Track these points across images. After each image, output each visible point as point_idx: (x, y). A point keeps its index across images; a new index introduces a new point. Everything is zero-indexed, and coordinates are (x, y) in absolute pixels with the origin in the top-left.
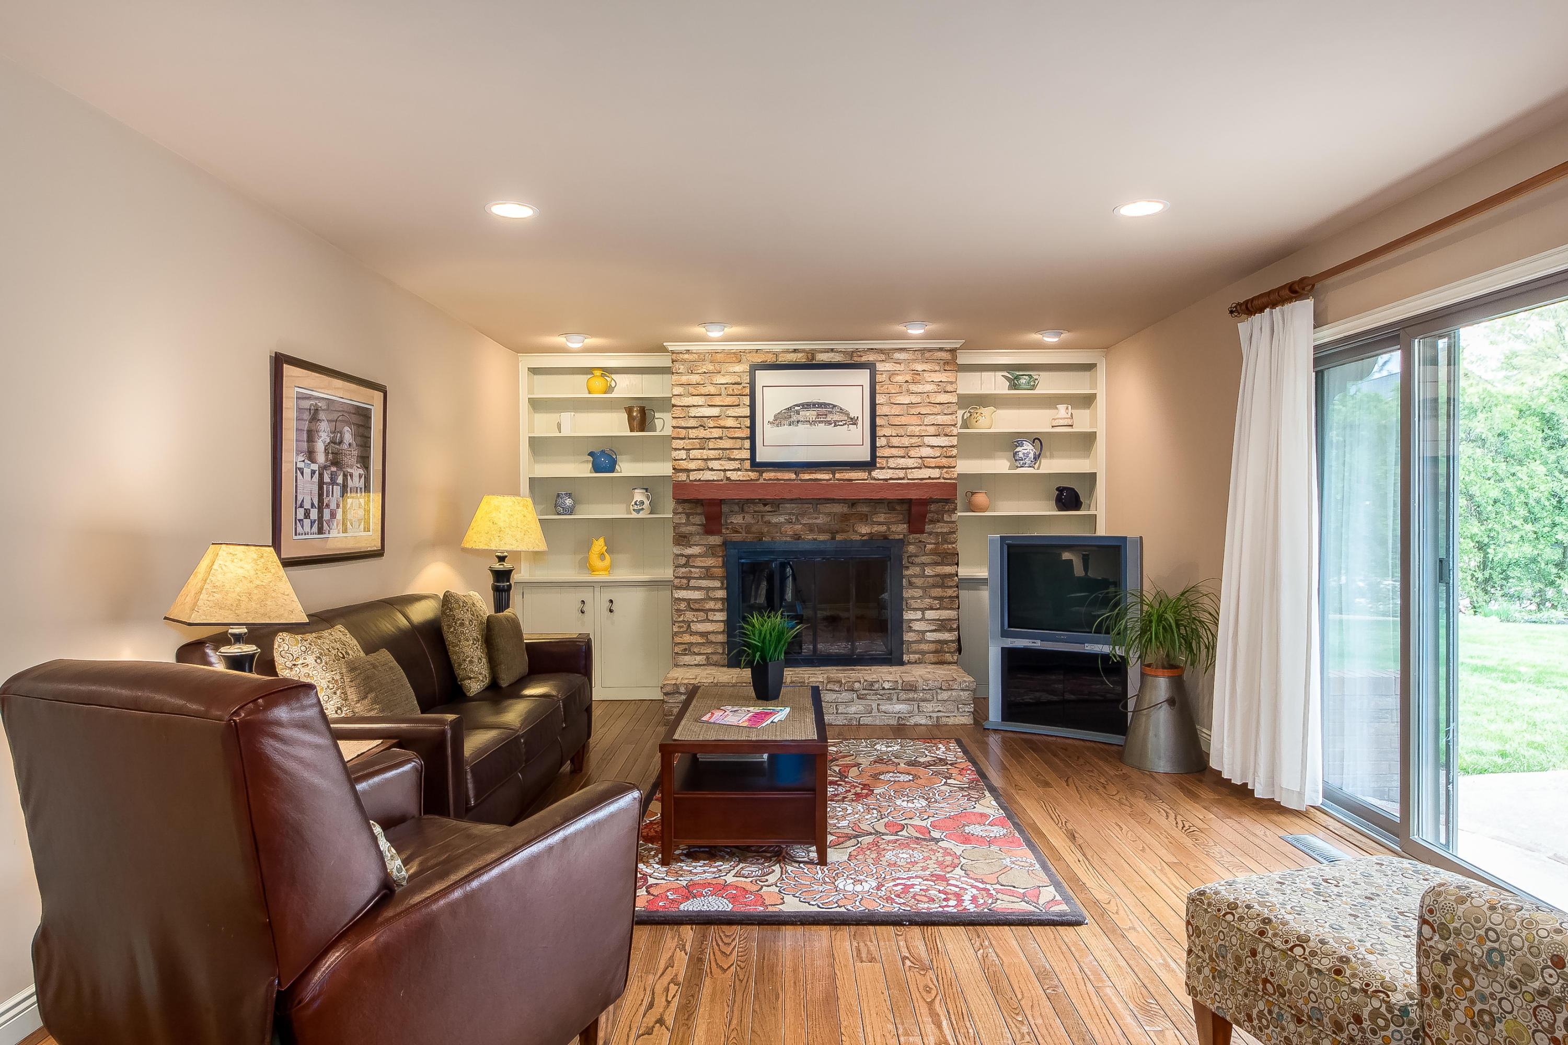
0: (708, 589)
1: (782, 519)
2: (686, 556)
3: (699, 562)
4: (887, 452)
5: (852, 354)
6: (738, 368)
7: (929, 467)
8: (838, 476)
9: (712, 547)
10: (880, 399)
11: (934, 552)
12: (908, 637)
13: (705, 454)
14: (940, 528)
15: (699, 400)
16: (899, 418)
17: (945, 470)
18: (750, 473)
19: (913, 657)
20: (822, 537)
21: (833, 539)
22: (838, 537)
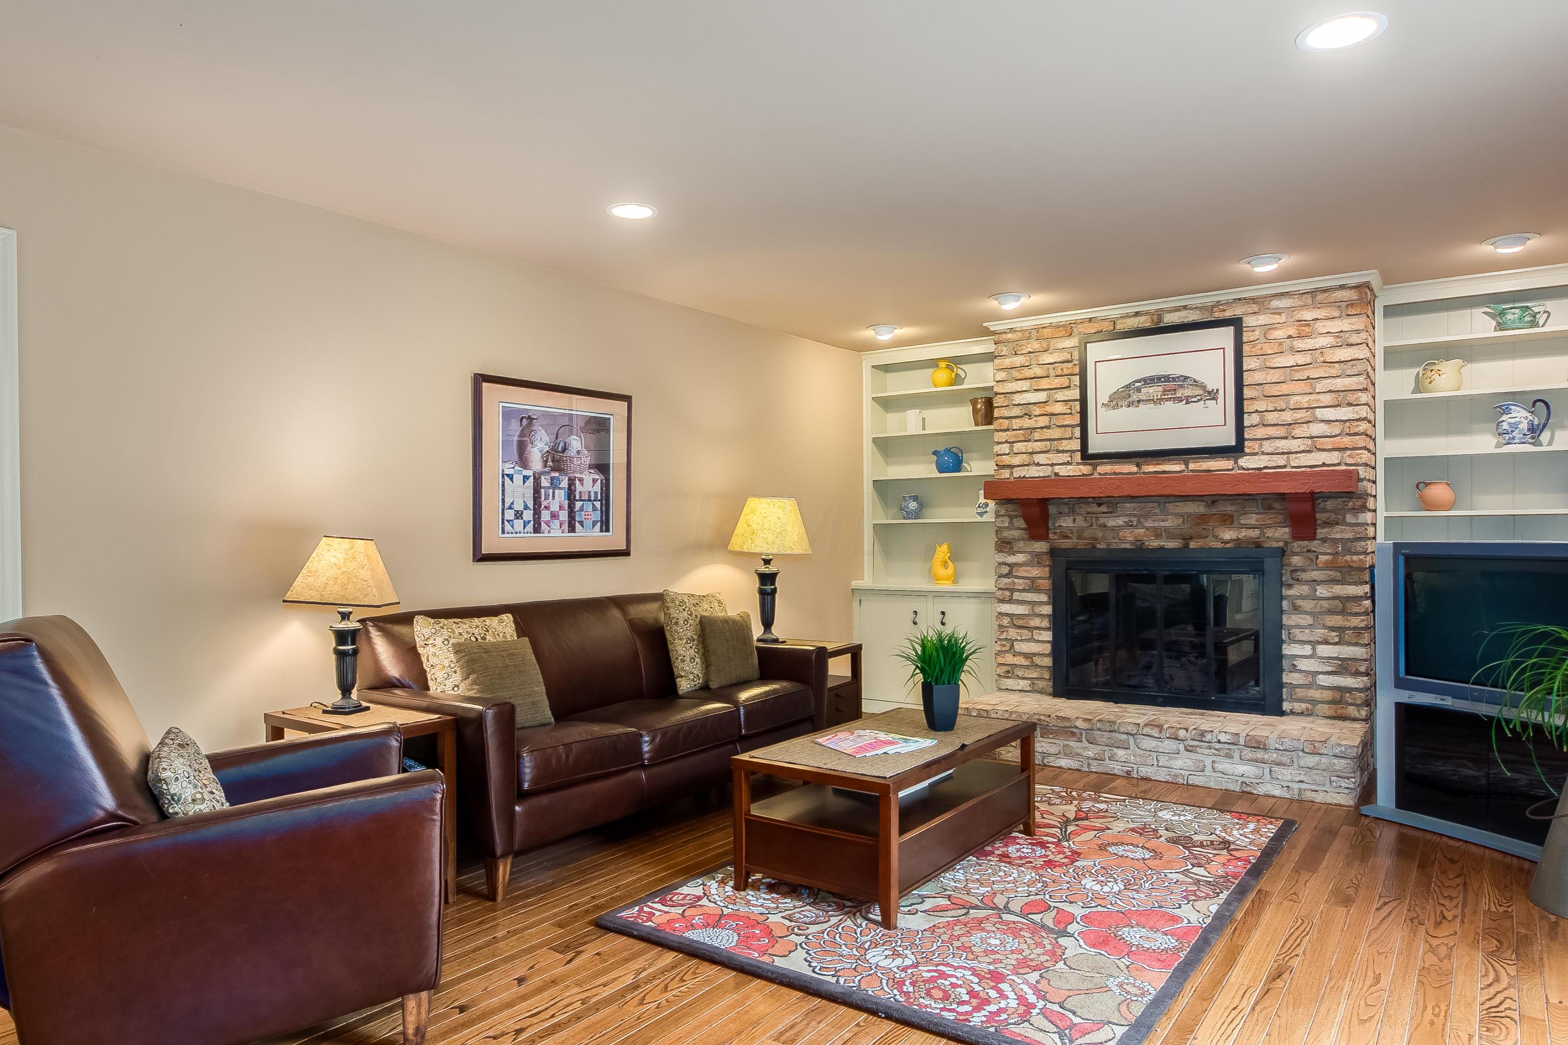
0: (1033, 603)
1: (1120, 521)
2: (1009, 565)
3: (1022, 572)
4: (1260, 432)
5: (1212, 309)
6: (1067, 343)
7: (1324, 450)
8: (1192, 466)
9: (1038, 555)
10: (1248, 364)
11: (1329, 566)
12: (1291, 678)
13: (1031, 446)
14: (1339, 533)
15: (1024, 385)
16: (1278, 387)
17: (1348, 453)
18: (1083, 467)
19: (1299, 707)
20: (1171, 544)
21: (1186, 546)
22: (1193, 545)
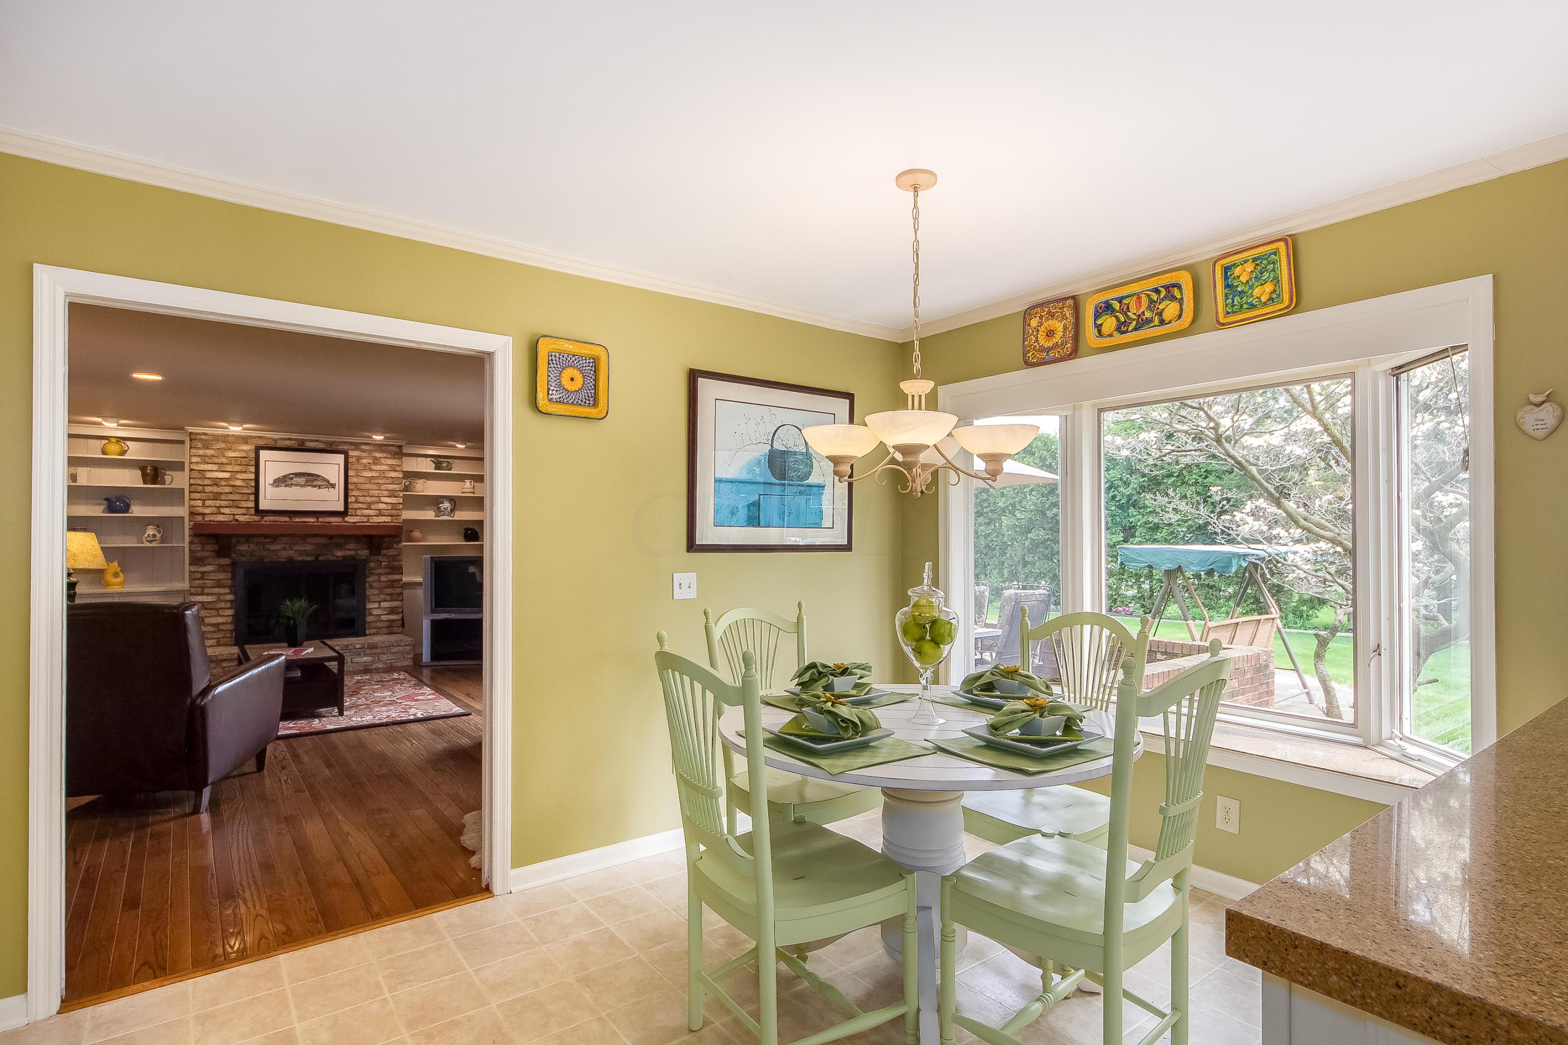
0: (219, 594)
1: (279, 547)
2: (201, 573)
3: (212, 576)
4: (356, 506)
5: (331, 444)
6: (246, 447)
7: (384, 516)
8: (320, 520)
9: (221, 566)
10: (351, 473)
11: (386, 567)
12: (369, 619)
13: (218, 503)
14: (391, 552)
15: (215, 467)
16: (363, 485)
17: (394, 518)
18: (254, 517)
19: (373, 631)
20: (308, 559)
21: (317, 558)
22: (320, 558)
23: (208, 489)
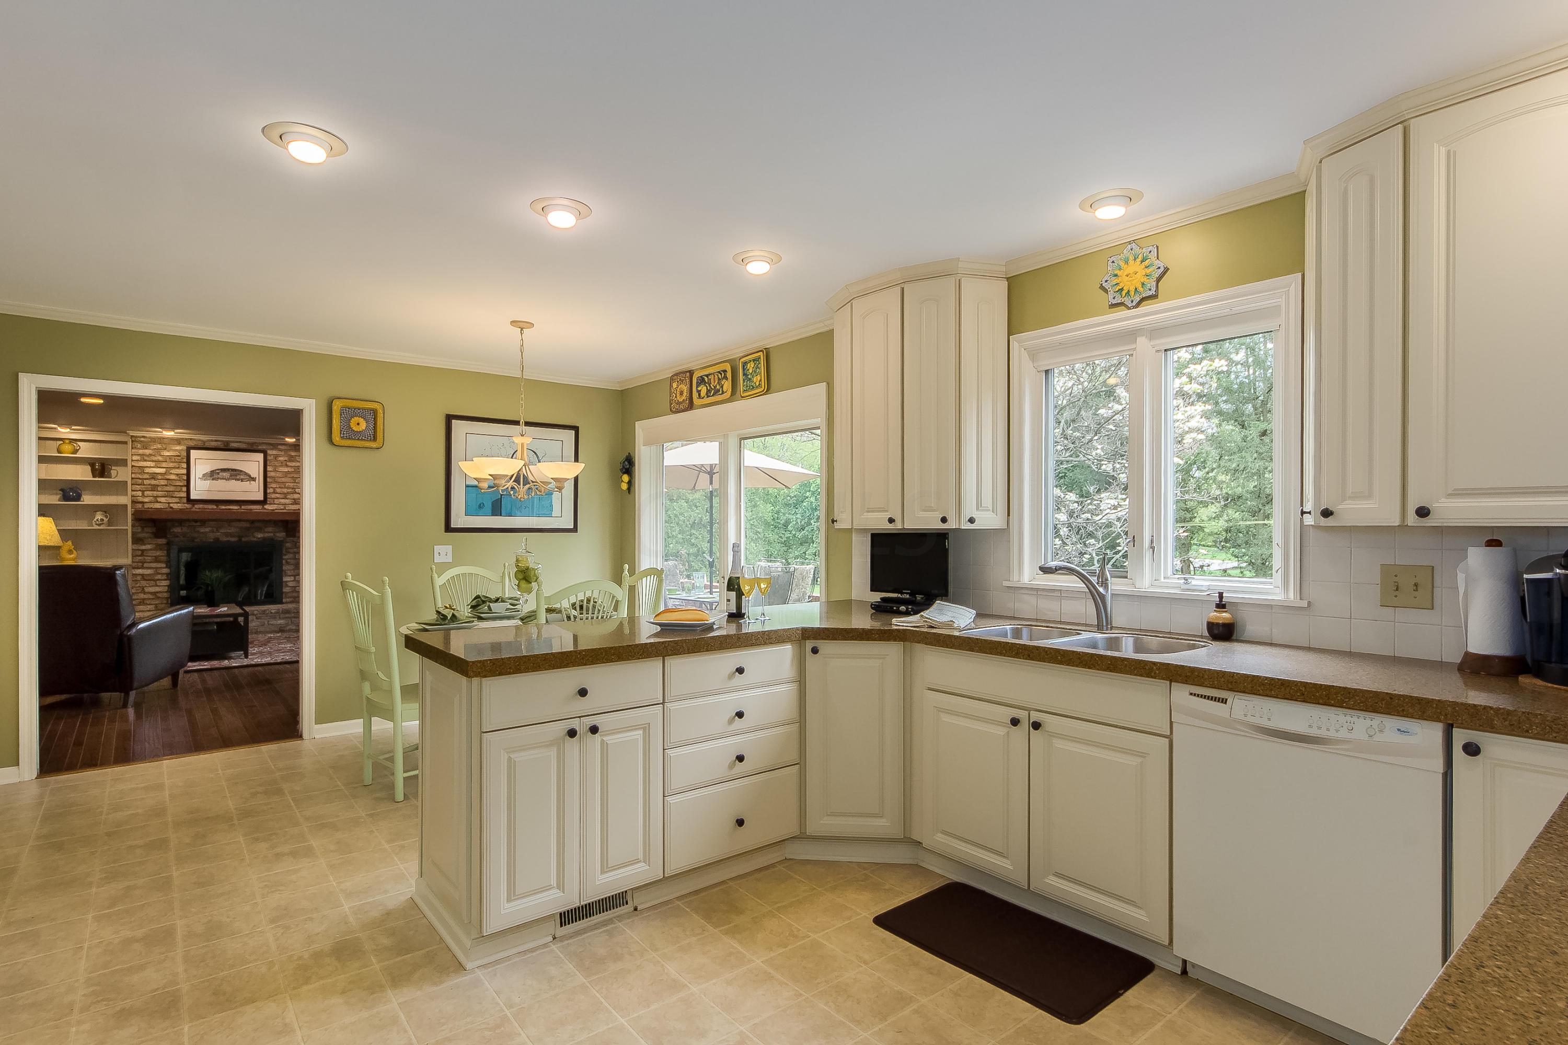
2: (141, 550)
3: (150, 553)
4: (273, 496)
5: (253, 444)
8: (243, 507)
9: (157, 545)
10: (269, 468)
12: (285, 590)
13: (155, 494)
16: (281, 479)
18: (186, 505)
19: (288, 600)
20: (233, 539)
21: (240, 540)
22: (243, 539)
23: (146, 482)
